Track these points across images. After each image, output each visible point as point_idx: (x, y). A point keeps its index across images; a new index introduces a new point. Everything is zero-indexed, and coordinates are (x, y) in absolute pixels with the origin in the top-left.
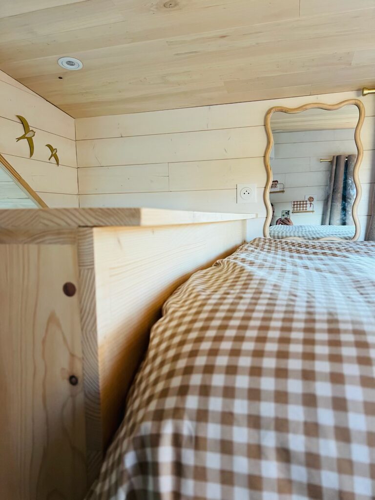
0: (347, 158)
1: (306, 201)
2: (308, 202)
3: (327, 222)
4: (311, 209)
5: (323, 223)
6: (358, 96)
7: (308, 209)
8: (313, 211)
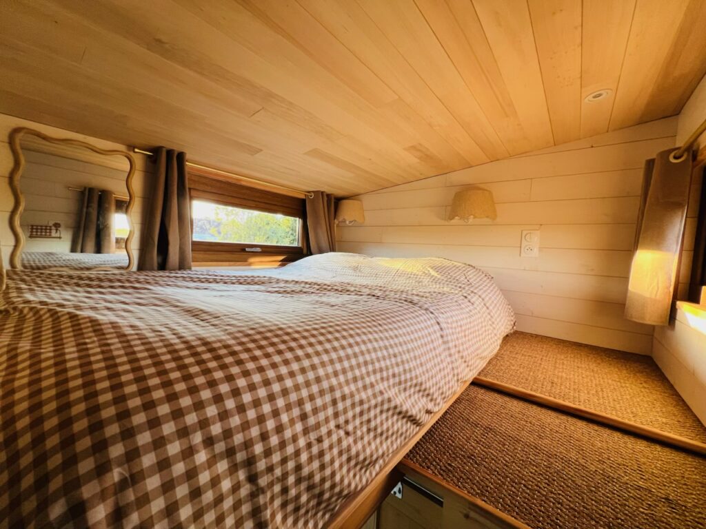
0: (100, 191)
1: (50, 227)
2: (53, 228)
3: (79, 249)
4: (58, 235)
5: (73, 250)
6: (129, 150)
7: (54, 234)
8: (60, 238)
